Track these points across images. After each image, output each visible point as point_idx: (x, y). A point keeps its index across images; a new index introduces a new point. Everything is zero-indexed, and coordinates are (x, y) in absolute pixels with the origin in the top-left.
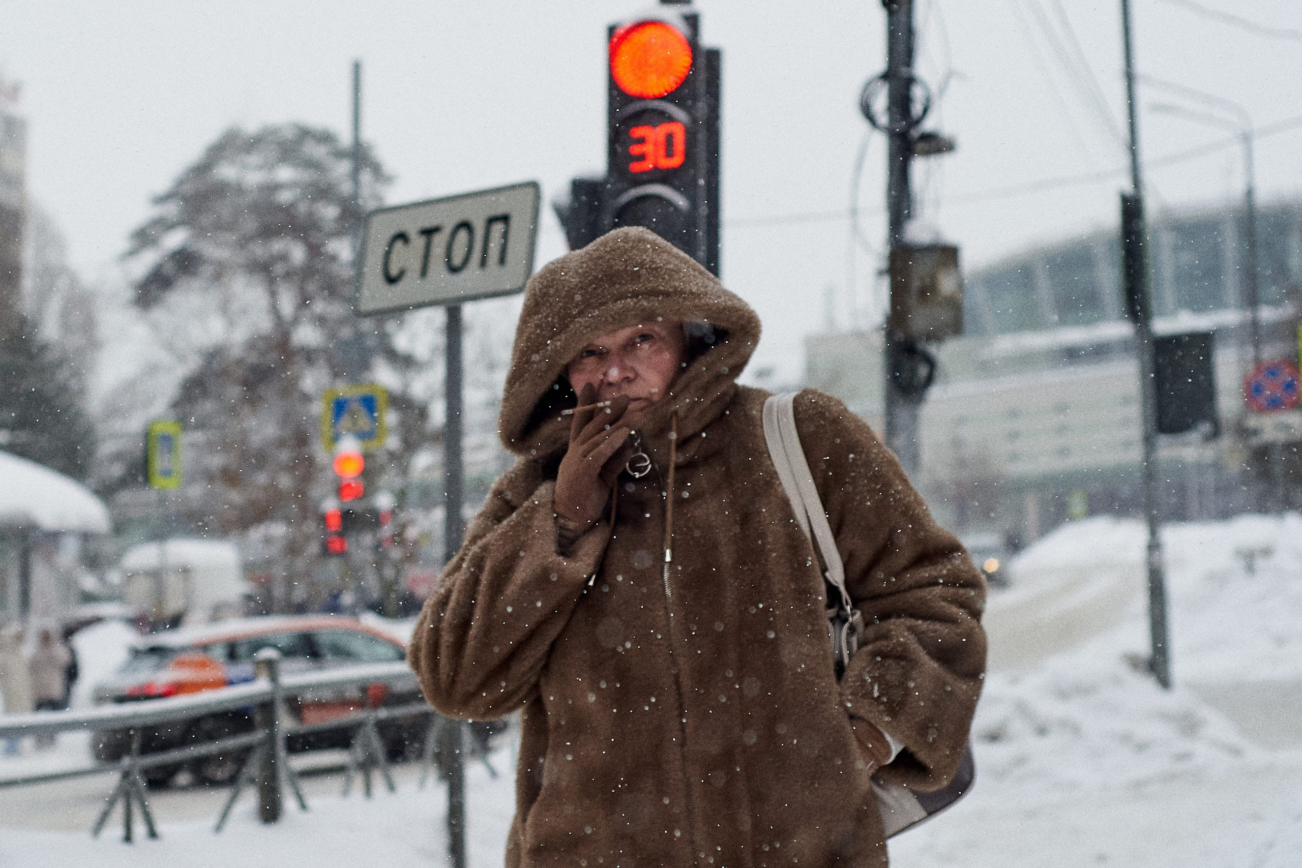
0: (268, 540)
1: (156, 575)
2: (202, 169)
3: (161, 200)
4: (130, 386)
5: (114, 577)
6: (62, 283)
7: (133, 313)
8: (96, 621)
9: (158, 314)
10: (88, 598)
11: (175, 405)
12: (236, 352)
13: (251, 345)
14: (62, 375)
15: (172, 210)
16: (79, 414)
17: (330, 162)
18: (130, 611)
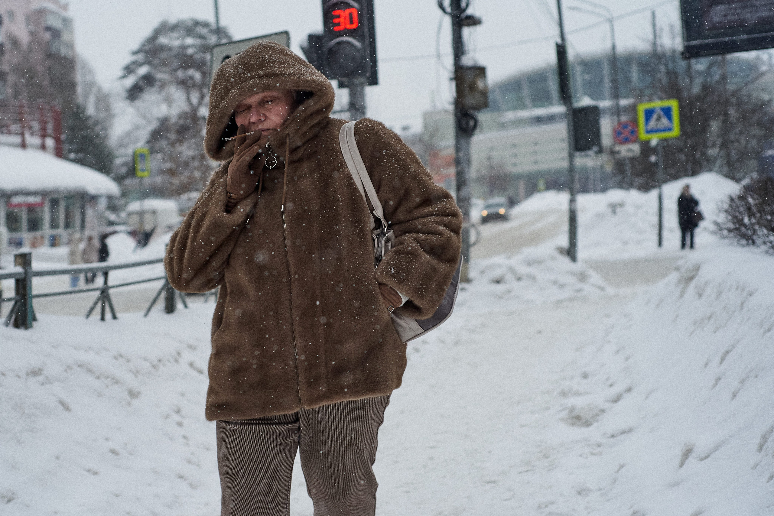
0: (190, 199)
1: (141, 214)
2: (153, 39)
3: (135, 53)
4: (128, 134)
5: (123, 215)
6: (94, 90)
7: (127, 102)
8: (115, 232)
9: (138, 103)
10: (111, 223)
11: (148, 142)
12: (173, 120)
13: (180, 117)
14: (98, 129)
15: (140, 57)
16: (106, 147)
17: (209, 35)
18: (129, 229)
